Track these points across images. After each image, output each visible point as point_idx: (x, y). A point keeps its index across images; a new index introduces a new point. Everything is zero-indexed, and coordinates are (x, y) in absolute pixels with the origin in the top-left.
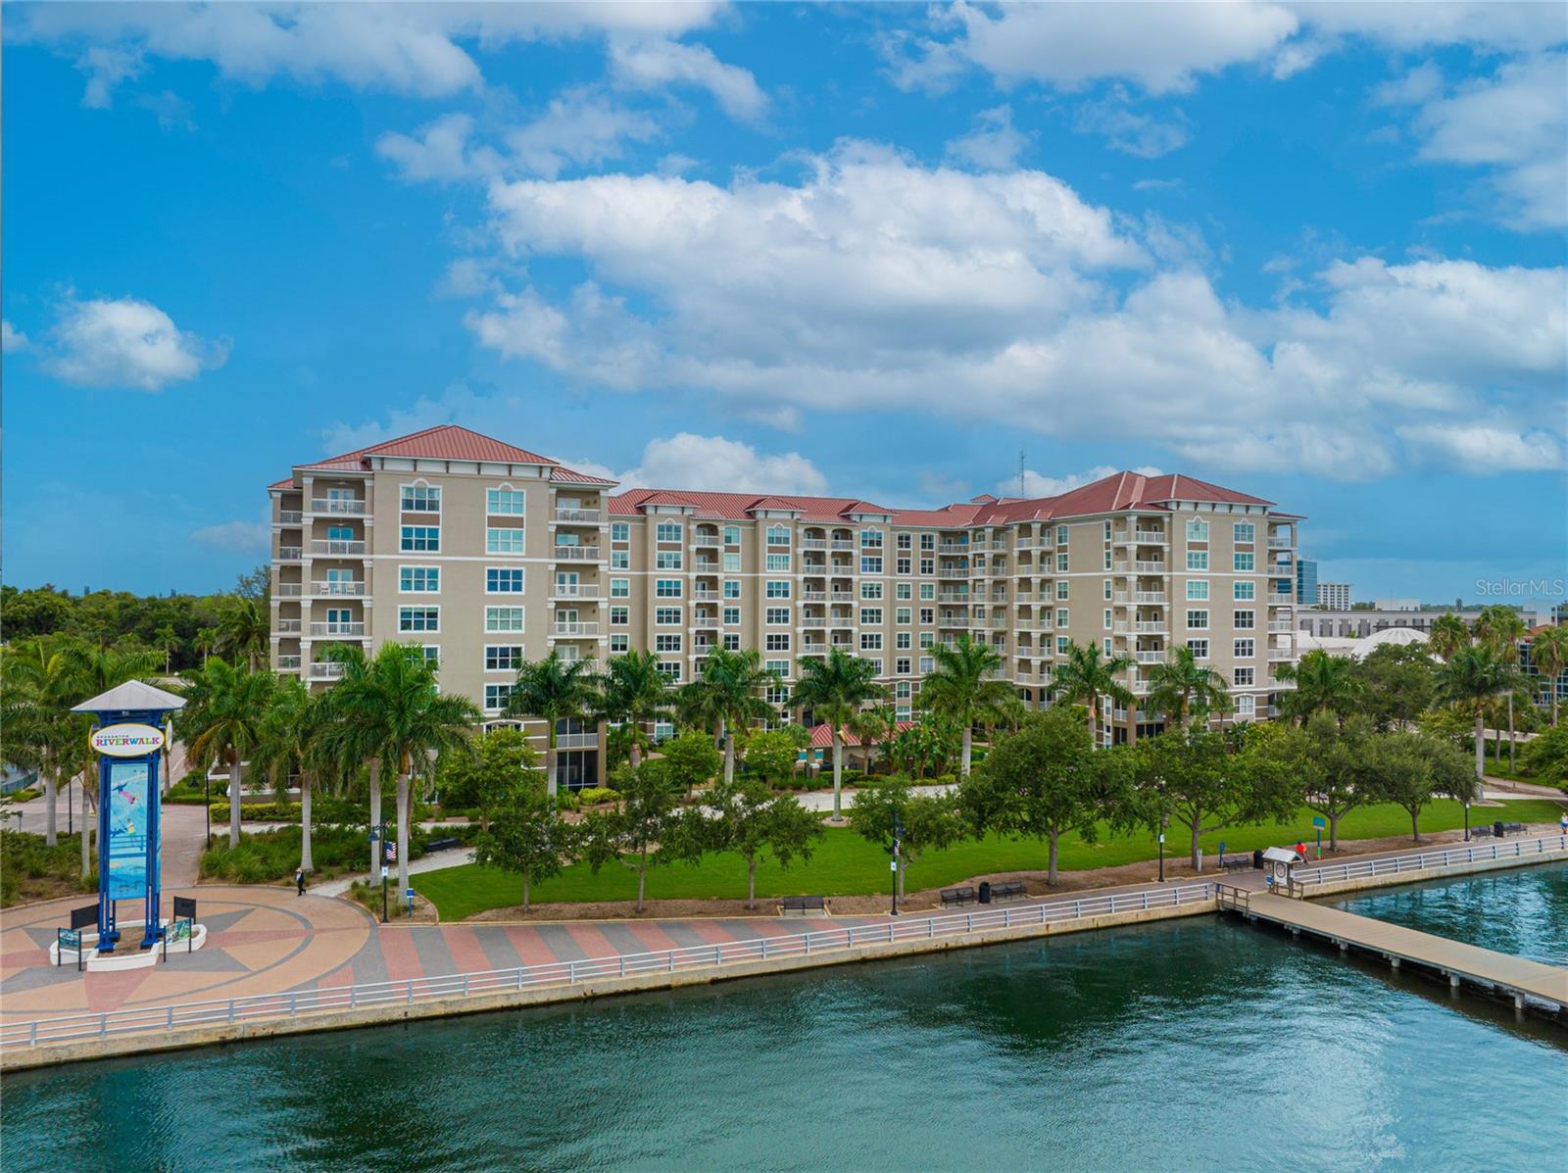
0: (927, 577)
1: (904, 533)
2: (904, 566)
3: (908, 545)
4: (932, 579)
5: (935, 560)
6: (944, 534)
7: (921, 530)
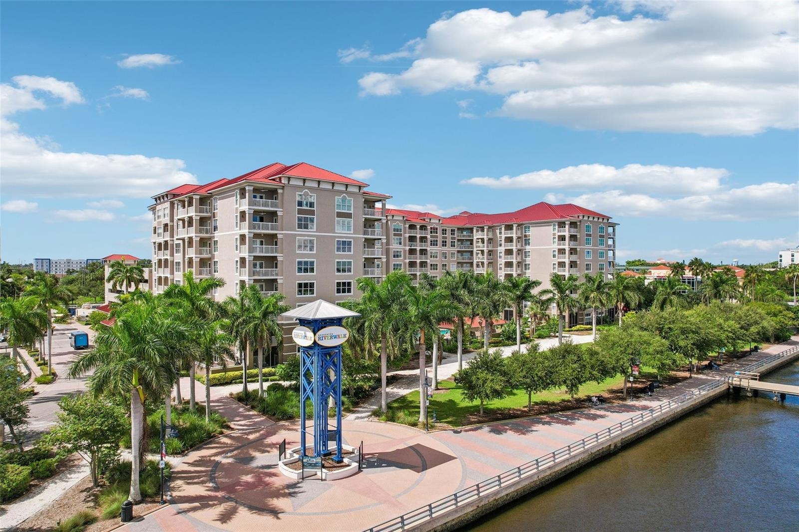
0: (452, 249)
1: (444, 228)
2: (444, 244)
3: (446, 234)
4: (455, 249)
5: (456, 241)
6: (459, 229)
7: (451, 227)
